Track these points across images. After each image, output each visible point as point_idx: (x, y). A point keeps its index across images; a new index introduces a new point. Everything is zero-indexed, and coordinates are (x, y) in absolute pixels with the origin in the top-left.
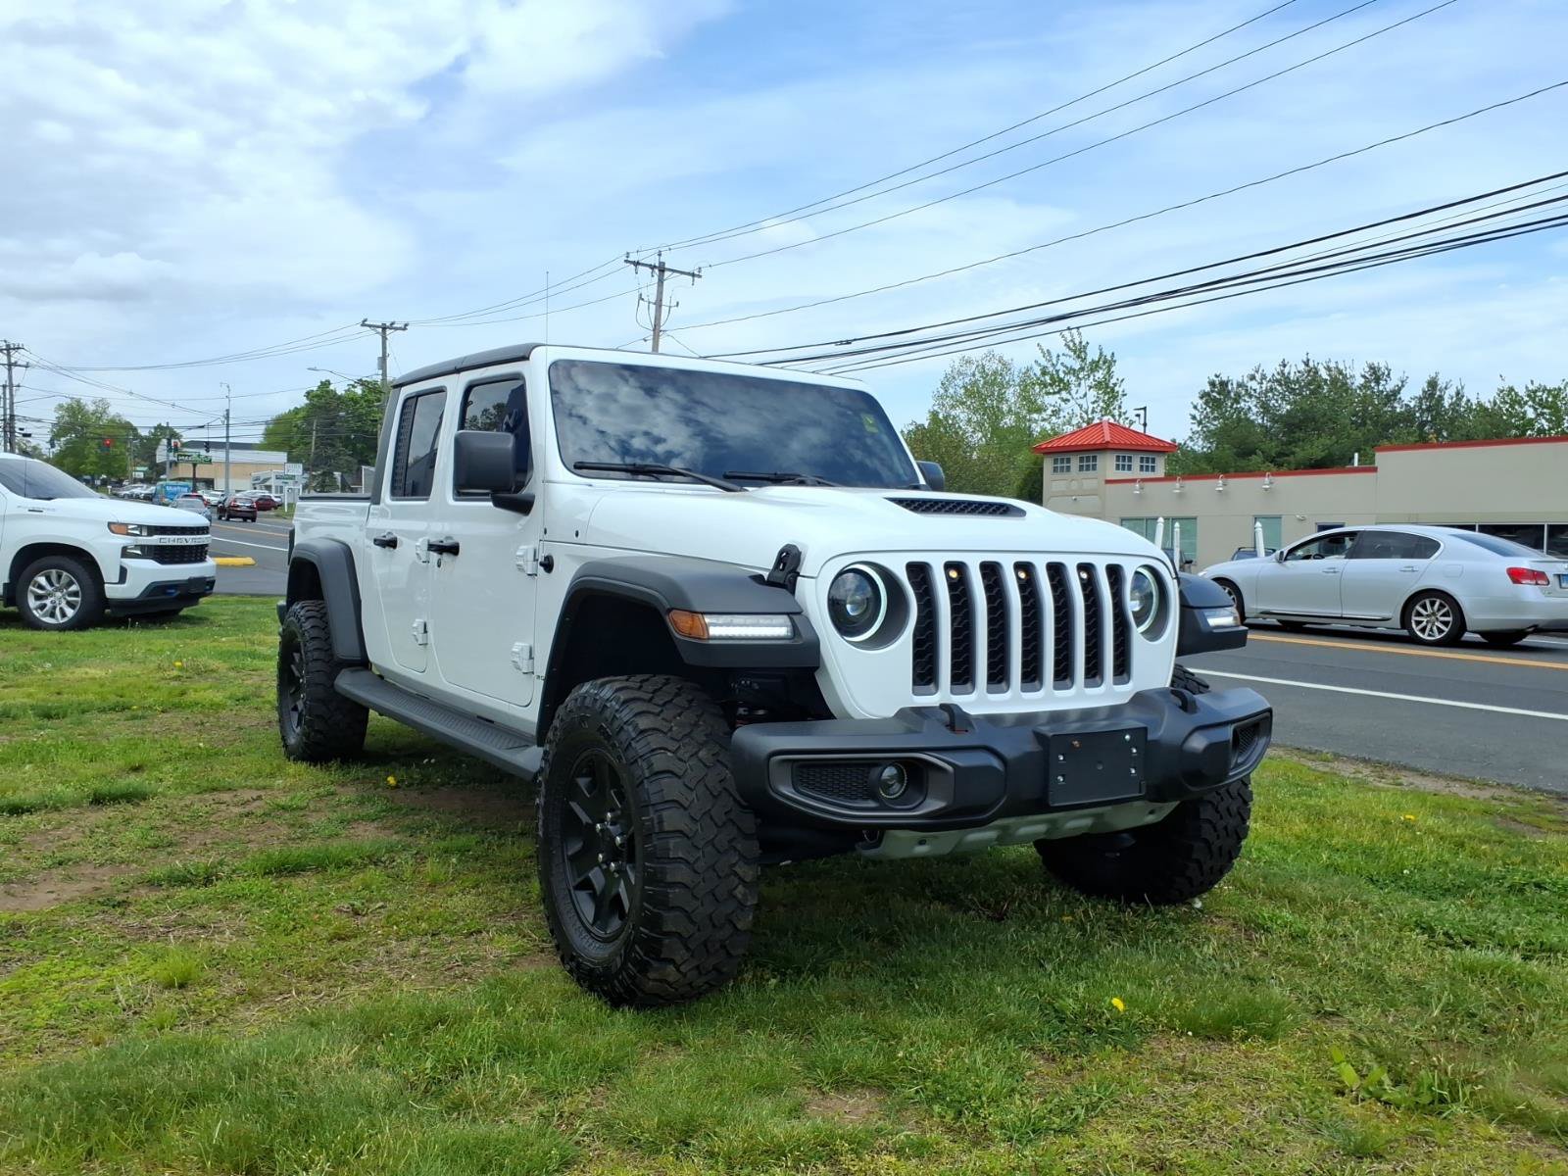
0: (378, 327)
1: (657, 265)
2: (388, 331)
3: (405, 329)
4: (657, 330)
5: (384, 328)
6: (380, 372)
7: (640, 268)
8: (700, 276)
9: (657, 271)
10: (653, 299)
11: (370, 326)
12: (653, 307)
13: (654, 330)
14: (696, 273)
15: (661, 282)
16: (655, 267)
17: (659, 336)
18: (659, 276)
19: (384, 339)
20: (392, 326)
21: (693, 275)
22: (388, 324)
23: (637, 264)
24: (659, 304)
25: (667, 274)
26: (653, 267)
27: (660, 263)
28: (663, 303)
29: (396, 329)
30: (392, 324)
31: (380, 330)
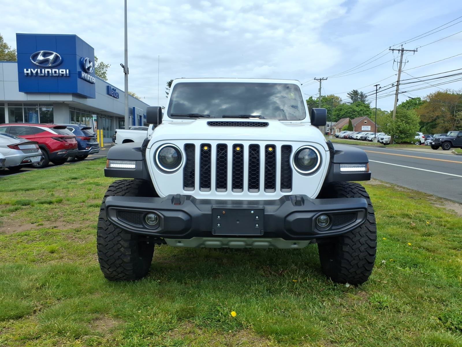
0: (319, 79)
1: (401, 49)
2: (322, 80)
3: (326, 79)
4: (400, 71)
5: (321, 80)
6: (319, 93)
7: (394, 51)
8: (417, 51)
9: (401, 51)
10: (399, 61)
11: (316, 79)
12: (399, 64)
13: (399, 71)
14: (415, 50)
15: (402, 55)
16: (400, 50)
17: (400, 73)
18: (401, 53)
19: (321, 83)
20: (323, 79)
21: (414, 51)
22: (322, 78)
23: (393, 50)
24: (401, 62)
25: (404, 52)
26: (399, 50)
27: (402, 48)
28: (403, 62)
29: (324, 80)
30: (323, 78)
31: (319, 80)
